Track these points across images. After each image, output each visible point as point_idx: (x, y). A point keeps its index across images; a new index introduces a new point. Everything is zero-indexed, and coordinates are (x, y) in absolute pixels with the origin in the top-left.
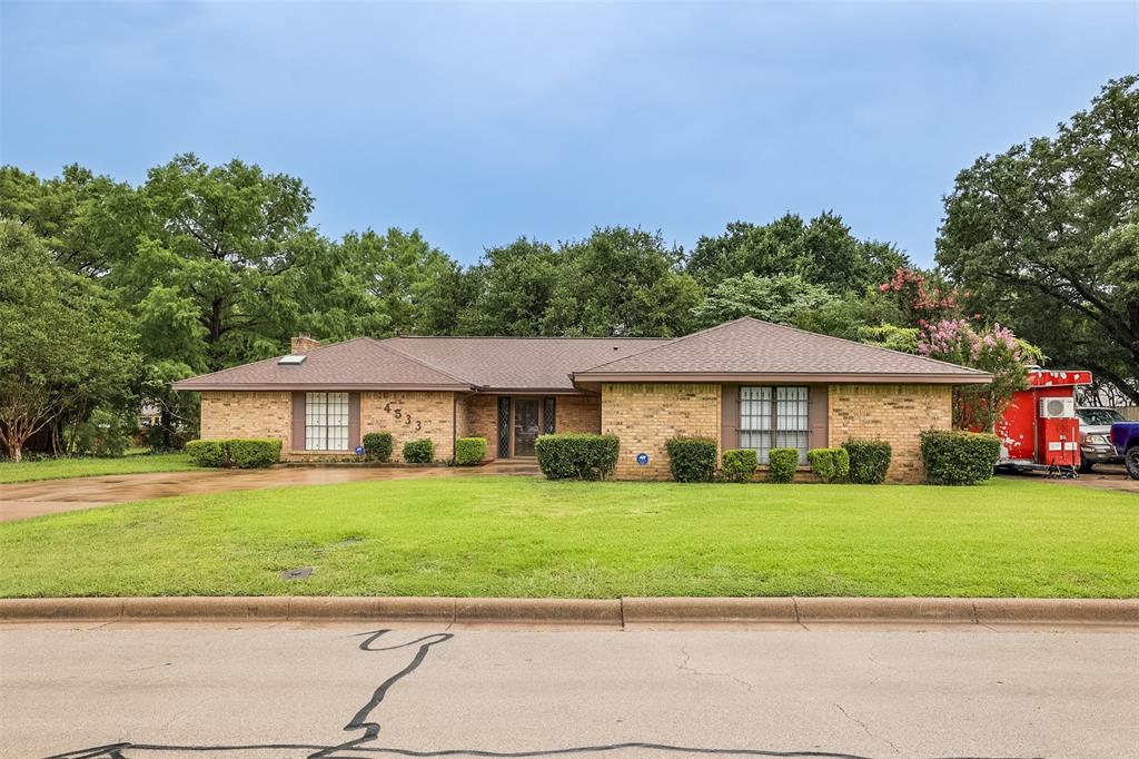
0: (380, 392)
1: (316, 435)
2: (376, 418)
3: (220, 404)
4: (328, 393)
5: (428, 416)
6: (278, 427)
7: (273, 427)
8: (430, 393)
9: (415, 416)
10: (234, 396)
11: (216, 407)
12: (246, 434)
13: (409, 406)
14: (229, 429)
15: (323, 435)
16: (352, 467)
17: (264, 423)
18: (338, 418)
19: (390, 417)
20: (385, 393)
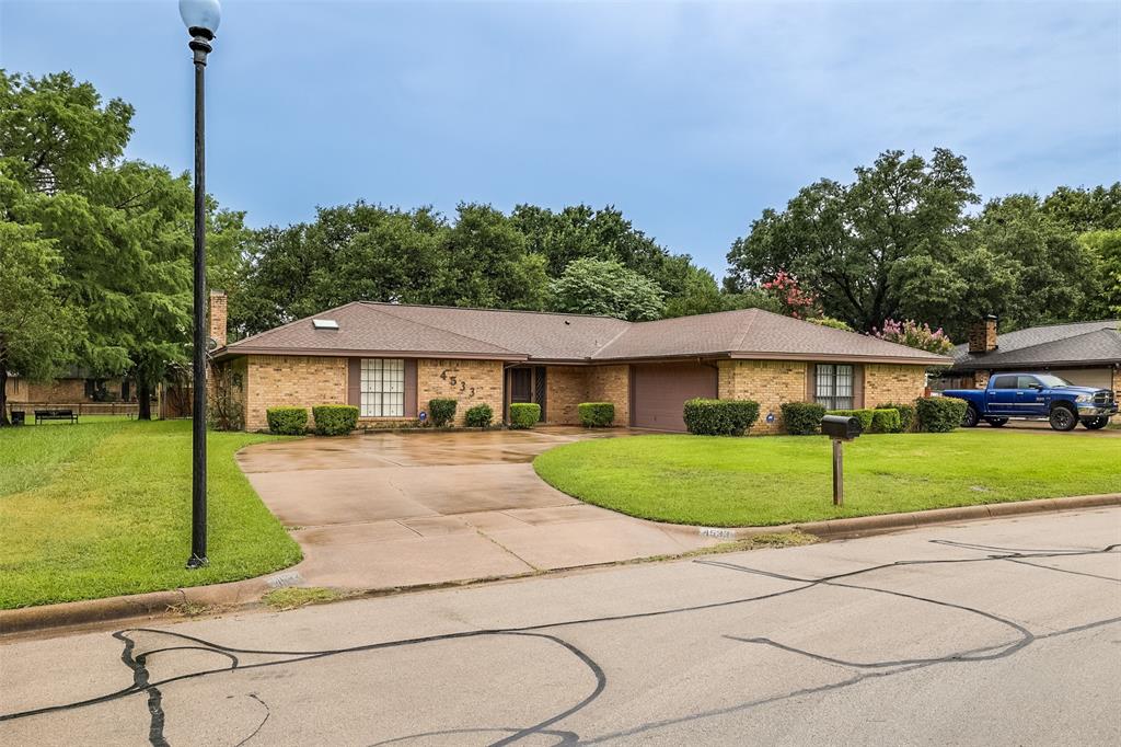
0: (436, 359)
1: (371, 402)
2: (433, 386)
3: (270, 370)
4: (382, 359)
5: (480, 383)
6: (335, 394)
7: (328, 393)
8: (482, 362)
9: (469, 383)
10: (286, 361)
11: (266, 372)
12: (300, 400)
13: (463, 374)
14: (281, 395)
15: (378, 401)
16: (409, 432)
17: (320, 389)
18: (394, 385)
19: (446, 384)
20: (441, 361)
